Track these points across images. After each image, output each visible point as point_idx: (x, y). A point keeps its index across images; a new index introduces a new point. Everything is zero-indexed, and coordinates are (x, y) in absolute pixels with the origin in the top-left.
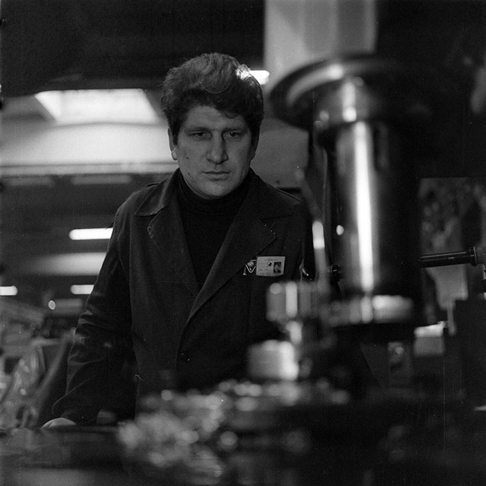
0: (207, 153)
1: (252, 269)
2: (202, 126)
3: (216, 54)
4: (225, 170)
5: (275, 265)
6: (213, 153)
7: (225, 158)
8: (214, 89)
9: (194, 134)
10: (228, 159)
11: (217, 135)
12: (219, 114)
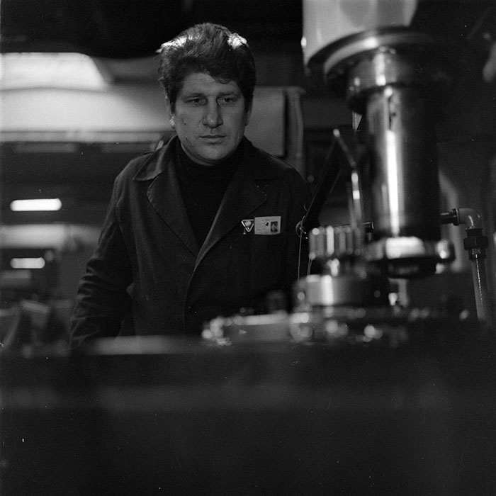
0: (203, 118)
1: (250, 227)
2: (198, 92)
3: (208, 24)
4: (220, 134)
5: (271, 225)
6: (209, 117)
7: (220, 122)
8: (207, 56)
9: (191, 101)
10: (222, 123)
11: (212, 100)
12: (213, 80)
